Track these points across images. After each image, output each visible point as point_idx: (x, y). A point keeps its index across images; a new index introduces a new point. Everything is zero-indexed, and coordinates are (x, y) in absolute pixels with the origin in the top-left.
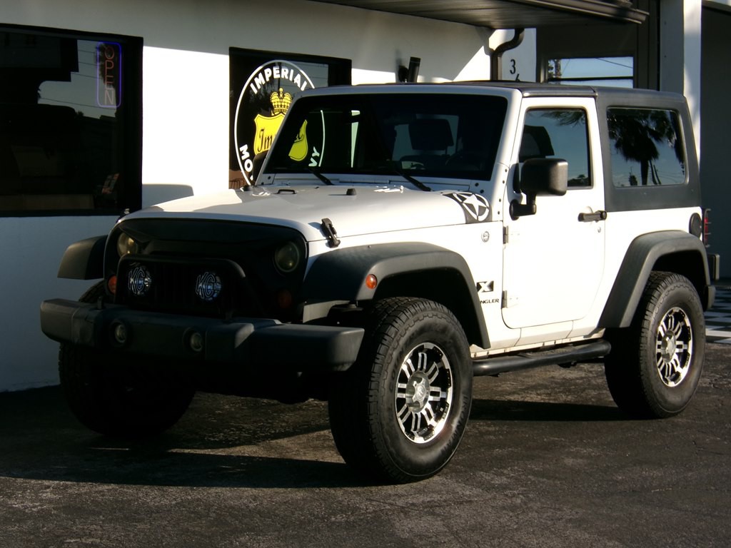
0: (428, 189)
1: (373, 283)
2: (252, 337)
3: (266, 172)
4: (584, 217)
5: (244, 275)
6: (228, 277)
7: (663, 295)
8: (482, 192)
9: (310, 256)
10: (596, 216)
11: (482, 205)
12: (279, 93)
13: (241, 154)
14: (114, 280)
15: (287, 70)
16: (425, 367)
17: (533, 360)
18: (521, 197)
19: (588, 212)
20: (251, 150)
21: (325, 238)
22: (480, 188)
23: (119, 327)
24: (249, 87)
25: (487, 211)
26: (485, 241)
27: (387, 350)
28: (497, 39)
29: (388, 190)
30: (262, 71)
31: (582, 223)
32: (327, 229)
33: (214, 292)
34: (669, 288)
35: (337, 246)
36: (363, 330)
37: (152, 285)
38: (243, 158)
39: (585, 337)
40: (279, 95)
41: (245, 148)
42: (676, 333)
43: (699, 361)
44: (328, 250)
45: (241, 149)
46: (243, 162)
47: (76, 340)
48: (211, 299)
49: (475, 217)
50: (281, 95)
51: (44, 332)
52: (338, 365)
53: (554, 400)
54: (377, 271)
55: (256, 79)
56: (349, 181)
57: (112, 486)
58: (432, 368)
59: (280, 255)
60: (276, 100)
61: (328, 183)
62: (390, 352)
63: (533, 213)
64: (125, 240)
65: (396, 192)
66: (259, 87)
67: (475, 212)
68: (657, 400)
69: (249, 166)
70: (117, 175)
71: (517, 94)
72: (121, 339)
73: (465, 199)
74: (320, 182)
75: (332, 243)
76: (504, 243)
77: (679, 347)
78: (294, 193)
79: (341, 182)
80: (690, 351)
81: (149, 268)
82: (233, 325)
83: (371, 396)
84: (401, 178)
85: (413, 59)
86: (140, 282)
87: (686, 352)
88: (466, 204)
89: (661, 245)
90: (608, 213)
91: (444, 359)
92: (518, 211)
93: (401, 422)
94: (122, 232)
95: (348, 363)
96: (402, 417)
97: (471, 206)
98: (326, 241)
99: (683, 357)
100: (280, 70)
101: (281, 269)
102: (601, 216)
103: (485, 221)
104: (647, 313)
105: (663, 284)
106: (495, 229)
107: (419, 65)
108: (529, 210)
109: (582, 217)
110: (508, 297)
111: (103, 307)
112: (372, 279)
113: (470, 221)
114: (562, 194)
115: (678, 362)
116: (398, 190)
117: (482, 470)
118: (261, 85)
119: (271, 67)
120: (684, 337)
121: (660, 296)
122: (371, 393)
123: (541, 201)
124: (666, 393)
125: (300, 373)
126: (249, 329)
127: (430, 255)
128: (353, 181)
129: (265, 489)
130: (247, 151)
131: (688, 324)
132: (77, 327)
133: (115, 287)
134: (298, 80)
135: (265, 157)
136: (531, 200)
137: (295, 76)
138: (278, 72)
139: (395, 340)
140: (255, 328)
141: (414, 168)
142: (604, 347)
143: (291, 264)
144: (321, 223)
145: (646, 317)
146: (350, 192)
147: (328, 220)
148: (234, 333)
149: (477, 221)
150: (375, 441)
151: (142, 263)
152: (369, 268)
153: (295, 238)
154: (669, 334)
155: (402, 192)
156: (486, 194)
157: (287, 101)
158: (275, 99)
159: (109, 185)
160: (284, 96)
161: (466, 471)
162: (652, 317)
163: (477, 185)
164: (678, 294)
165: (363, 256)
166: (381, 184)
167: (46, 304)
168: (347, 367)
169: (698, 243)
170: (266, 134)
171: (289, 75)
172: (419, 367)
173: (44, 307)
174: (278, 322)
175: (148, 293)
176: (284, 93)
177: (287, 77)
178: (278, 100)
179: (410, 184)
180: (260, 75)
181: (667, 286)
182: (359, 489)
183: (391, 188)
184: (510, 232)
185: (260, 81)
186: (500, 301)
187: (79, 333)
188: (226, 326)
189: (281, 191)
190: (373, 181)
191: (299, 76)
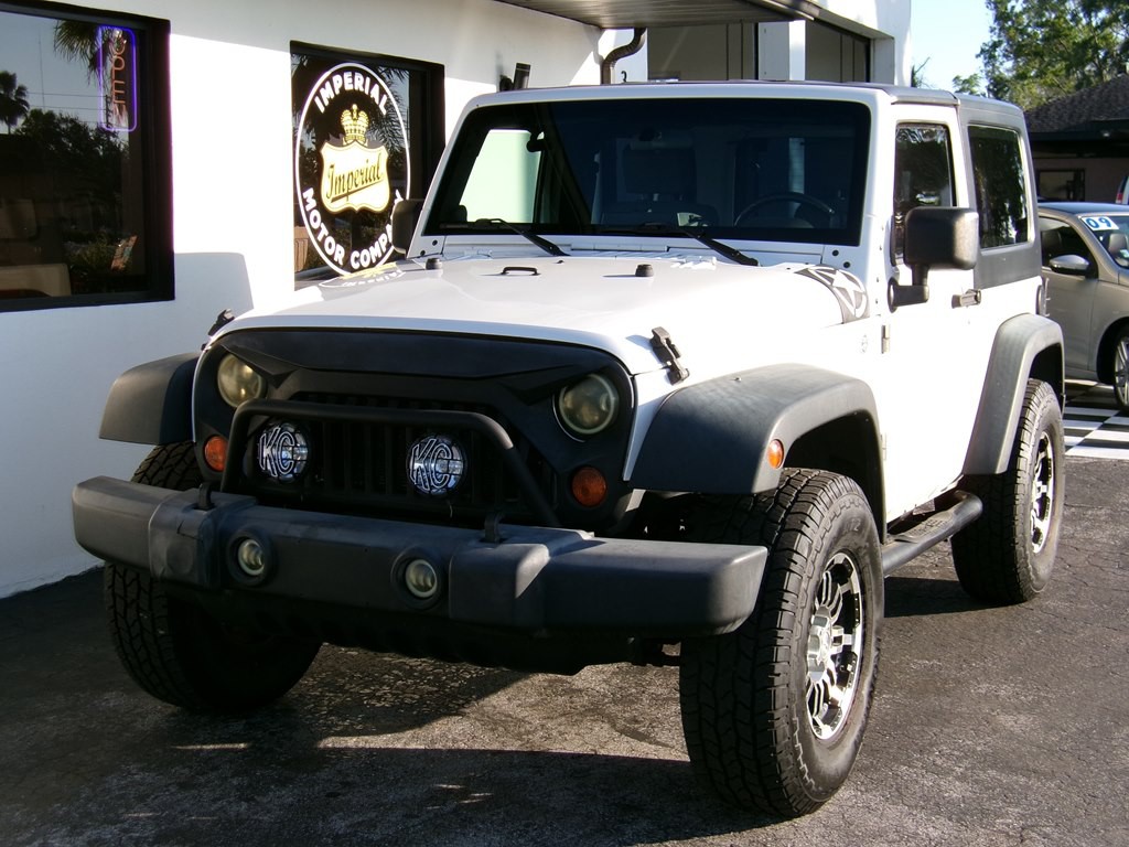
0: (753, 263)
1: (778, 456)
2: (547, 573)
3: (427, 232)
4: (959, 301)
7: (1038, 418)
8: (847, 265)
9: (640, 403)
10: (970, 299)
11: (857, 289)
12: (352, 111)
13: (305, 203)
14: (218, 447)
15: (362, 78)
16: (829, 599)
17: (918, 546)
19: (960, 293)
20: (317, 196)
21: (662, 366)
23: (247, 544)
24: (313, 102)
25: (864, 297)
26: (864, 351)
27: (800, 581)
29: (691, 266)
30: (330, 79)
32: (661, 348)
33: (451, 480)
34: (1042, 406)
35: (684, 380)
36: (764, 550)
38: (308, 208)
40: (352, 115)
41: (310, 193)
43: (1060, 509)
44: (670, 388)
45: (305, 195)
46: (308, 214)
47: (159, 570)
48: (444, 491)
49: (852, 310)
50: (355, 115)
51: (80, 543)
52: (725, 624)
54: (781, 434)
55: (322, 91)
58: (836, 597)
59: (567, 401)
60: (348, 123)
61: (554, 251)
62: (804, 585)
63: (925, 301)
64: (233, 369)
66: (327, 103)
67: (851, 303)
68: (1030, 578)
69: (315, 219)
70: (134, 238)
71: (882, 98)
72: (251, 567)
73: (832, 279)
74: (539, 249)
75: (674, 375)
76: (883, 352)
78: (536, 274)
79: (574, 250)
80: (1050, 495)
82: (506, 549)
83: (778, 675)
85: (519, 65)
86: (282, 453)
87: (1045, 496)
88: (839, 288)
90: (981, 292)
91: (854, 577)
92: (899, 297)
94: (227, 353)
95: (744, 616)
97: (842, 290)
98: (665, 372)
100: (353, 77)
101: (573, 427)
102: (976, 297)
103: (863, 317)
104: (1023, 446)
105: (1035, 400)
107: (527, 75)
108: (917, 294)
109: (956, 302)
111: (211, 505)
112: (776, 449)
113: (847, 318)
114: (971, 266)
115: (1038, 514)
116: (712, 265)
118: (330, 100)
119: (341, 72)
120: (1045, 476)
121: (1035, 417)
122: (778, 669)
125: (632, 639)
126: (538, 558)
127: (838, 389)
128: (598, 247)
130: (313, 197)
131: (1050, 453)
132: (161, 546)
134: (375, 93)
136: (919, 278)
137: (371, 87)
138: (351, 80)
139: (809, 561)
140: (550, 555)
141: (695, 224)
144: (651, 336)
146: (642, 271)
148: (514, 564)
149: (855, 318)
150: (779, 757)
151: (286, 418)
152: (768, 427)
153: (603, 367)
155: (716, 269)
156: (855, 270)
157: (362, 124)
158: (347, 119)
159: (122, 255)
160: (358, 116)
162: (1028, 452)
163: (835, 253)
164: (1046, 413)
167: (84, 491)
168: (739, 624)
170: (338, 172)
171: (364, 86)
172: (823, 599)
174: (586, 536)
175: (305, 476)
176: (358, 112)
177: (361, 89)
178: (352, 122)
180: (328, 84)
181: (1040, 404)
183: (695, 262)
184: (890, 335)
185: (327, 94)
187: (164, 556)
188: (491, 551)
189: (507, 269)
190: (637, 248)
191: (376, 87)
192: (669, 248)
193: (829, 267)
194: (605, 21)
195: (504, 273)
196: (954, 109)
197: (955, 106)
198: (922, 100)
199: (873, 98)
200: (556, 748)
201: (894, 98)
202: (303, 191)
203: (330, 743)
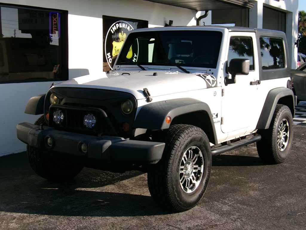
0: (188, 73)
1: (169, 121)
2: (110, 147)
3: (117, 64)
4: (253, 83)
5: (107, 116)
6: (99, 117)
7: (280, 115)
9: (138, 107)
10: (256, 83)
11: (213, 79)
13: (107, 56)
14: (48, 115)
15: (125, 25)
16: (192, 157)
17: (233, 146)
18: (229, 76)
19: (253, 81)
20: (111, 55)
21: (145, 98)
22: (211, 72)
23: (49, 139)
24: (110, 30)
25: (215, 82)
26: (215, 96)
27: (176, 152)
28: (199, 14)
29: (171, 73)
30: (115, 25)
31: (251, 86)
32: (146, 94)
33: (92, 124)
34: (282, 112)
35: (151, 101)
36: (164, 144)
38: (108, 58)
39: (250, 133)
40: (121, 34)
41: (109, 54)
42: (283, 129)
43: (291, 139)
44: (147, 103)
45: (107, 54)
46: (108, 59)
48: (91, 127)
49: (211, 85)
50: (122, 34)
51: (18, 138)
52: (152, 161)
54: (171, 115)
55: (113, 28)
56: (153, 68)
58: (195, 157)
59: (123, 106)
60: (120, 36)
61: (143, 69)
62: (177, 153)
63: (235, 83)
64: (53, 97)
65: (175, 74)
66: (114, 31)
67: (210, 83)
68: (278, 157)
69: (110, 61)
70: (59, 65)
71: (226, 30)
72: (50, 144)
73: (206, 77)
74: (140, 69)
75: (148, 100)
76: (222, 96)
77: (284, 134)
78: (129, 75)
79: (149, 69)
80: (288, 136)
81: (63, 111)
82: (101, 141)
83: (169, 175)
84: (176, 67)
85: (170, 21)
86: (59, 117)
87: (286, 136)
88: (207, 79)
89: (280, 93)
90: (261, 81)
91: (200, 152)
92: (228, 82)
93: (181, 184)
94: (52, 93)
95: (158, 160)
96: (182, 182)
97: (208, 80)
98: (146, 99)
99: (286, 138)
100: (122, 24)
101: (123, 111)
102: (259, 82)
103: (215, 87)
104: (275, 122)
105: (280, 110)
106: (218, 90)
107: (172, 23)
108: (232, 81)
109: (251, 83)
110: (224, 120)
111: (42, 129)
112: (168, 119)
113: (209, 87)
114: (247, 74)
115: (284, 141)
116: (176, 73)
118: (115, 30)
119: (118, 23)
120: (286, 131)
121: (279, 115)
122: (169, 173)
123: (238, 77)
124: (281, 154)
125: (134, 165)
126: (109, 143)
127: (194, 105)
128: (154, 68)
131: (288, 125)
132: (30, 138)
133: (48, 118)
134: (128, 28)
135: (116, 58)
136: (233, 77)
137: (127, 27)
139: (179, 147)
140: (112, 143)
141: (180, 63)
142: (259, 137)
143: (129, 110)
144: (143, 90)
145: (274, 124)
146: (155, 74)
147: (146, 89)
148: (102, 145)
149: (211, 87)
150: (170, 196)
151: (60, 109)
152: (167, 113)
153: (130, 97)
154: (281, 130)
155: (177, 74)
156: (215, 75)
157: (124, 36)
159: (56, 69)
160: (123, 34)
162: (276, 124)
163: (210, 70)
164: (286, 113)
165: (164, 107)
166: (167, 70)
167: (19, 125)
168: (157, 162)
170: (117, 49)
171: (125, 26)
172: (189, 157)
173: (19, 127)
174: (123, 139)
176: (123, 33)
177: (124, 27)
178: (121, 36)
179: (180, 70)
180: (115, 26)
181: (282, 111)
183: (172, 72)
184: (225, 91)
185: (114, 28)
186: (220, 122)
187: (31, 141)
188: (98, 142)
189: (123, 73)
190: (163, 69)
191: (129, 27)
192: (171, 69)
193: (207, 74)
194: (198, 9)
195: (122, 74)
196: (254, 33)
197: (255, 32)
198: (241, 31)
200: (132, 193)
201: (230, 30)
202: (107, 53)
203: (78, 189)
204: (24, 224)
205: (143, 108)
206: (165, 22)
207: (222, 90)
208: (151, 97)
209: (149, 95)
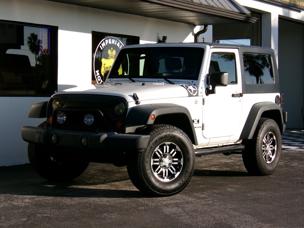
0: (174, 84)
1: (154, 118)
2: (106, 138)
3: (109, 78)
4: (234, 95)
5: (103, 115)
6: (97, 116)
7: (265, 127)
8: (194, 85)
9: (129, 108)
10: (239, 95)
11: (195, 89)
12: (111, 49)
13: (96, 74)
14: (51, 118)
15: (114, 40)
16: (168, 152)
17: (214, 151)
18: (210, 87)
19: (235, 93)
20: (100, 72)
21: (134, 101)
22: (193, 83)
23: (54, 136)
24: (99, 47)
25: (197, 92)
26: (196, 104)
28: (197, 29)
29: (158, 84)
30: (104, 41)
31: (233, 98)
32: (135, 98)
33: (91, 122)
34: (267, 124)
35: (139, 104)
36: (149, 136)
37: (67, 119)
38: (97, 75)
39: (234, 143)
40: (111, 51)
41: (97, 71)
42: (270, 142)
43: (279, 153)
44: (135, 105)
45: (96, 72)
46: (97, 77)
47: (36, 142)
48: (90, 124)
49: (192, 94)
50: (112, 51)
51: (23, 139)
52: (140, 149)
53: (222, 169)
54: (155, 113)
55: (102, 44)
56: (142, 81)
57: (52, 198)
58: (172, 152)
59: (117, 108)
60: (110, 53)
61: (134, 81)
63: (215, 93)
64: (55, 102)
66: (103, 47)
67: (192, 92)
68: (263, 168)
69: (99, 78)
70: (48, 81)
71: (208, 47)
72: (54, 140)
73: (188, 87)
74: (131, 81)
75: (137, 103)
76: (203, 105)
77: (271, 147)
78: (122, 85)
79: (139, 81)
80: (276, 149)
81: (66, 113)
82: (99, 134)
84: (163, 80)
85: (164, 37)
86: (62, 118)
87: (274, 149)
88: (189, 89)
89: (264, 107)
90: (243, 94)
91: (178, 147)
92: (209, 92)
94: (54, 99)
95: (144, 148)
97: (190, 90)
98: (135, 102)
99: (273, 151)
100: (112, 41)
101: (117, 113)
102: (241, 95)
103: (196, 96)
104: (259, 133)
105: (265, 122)
106: (200, 99)
107: (166, 39)
108: (213, 92)
109: (233, 96)
110: (205, 126)
111: (47, 128)
112: (153, 117)
113: (190, 96)
114: (226, 85)
115: (271, 154)
116: (162, 84)
117: (196, 192)
118: (104, 46)
119: (108, 39)
120: (273, 144)
121: (264, 127)
123: (217, 88)
124: (266, 166)
125: (125, 153)
126: (105, 136)
127: (175, 108)
128: (144, 81)
129: (111, 199)
130: (99, 72)
131: (275, 139)
132: (37, 136)
133: (51, 121)
134: (118, 45)
136: (214, 88)
137: (117, 43)
138: (111, 41)
140: (107, 135)
142: (242, 147)
143: (121, 111)
144: (133, 95)
145: (258, 135)
146: (143, 84)
147: (135, 94)
148: (100, 137)
149: (193, 96)
151: (63, 111)
152: (152, 112)
153: (122, 101)
154: (267, 142)
155: (163, 84)
156: (196, 85)
157: (114, 53)
158: (109, 52)
159: (44, 85)
160: (113, 51)
161: (189, 193)
162: (261, 135)
163: (192, 82)
164: (271, 126)
165: (149, 107)
166: (155, 82)
167: (24, 128)
168: (143, 150)
169: (278, 107)
170: (106, 66)
171: (115, 42)
174: (116, 133)
175: (65, 122)
176: (113, 50)
177: (114, 43)
178: (111, 52)
179: (167, 82)
180: (104, 42)
181: (266, 123)
182: (148, 199)
183: (159, 83)
184: (205, 100)
185: (103, 45)
186: (202, 127)
187: (37, 138)
188: (96, 135)
189: (116, 84)
190: (152, 81)
191: (119, 43)
193: (190, 85)
194: (196, 23)
195: (115, 85)
196: (237, 50)
197: (238, 49)
198: (222, 47)
199: (205, 47)
201: (212, 47)
204: (36, 201)
205: (133, 109)
206: (158, 38)
207: (203, 99)
208: (139, 100)
209: (138, 99)
